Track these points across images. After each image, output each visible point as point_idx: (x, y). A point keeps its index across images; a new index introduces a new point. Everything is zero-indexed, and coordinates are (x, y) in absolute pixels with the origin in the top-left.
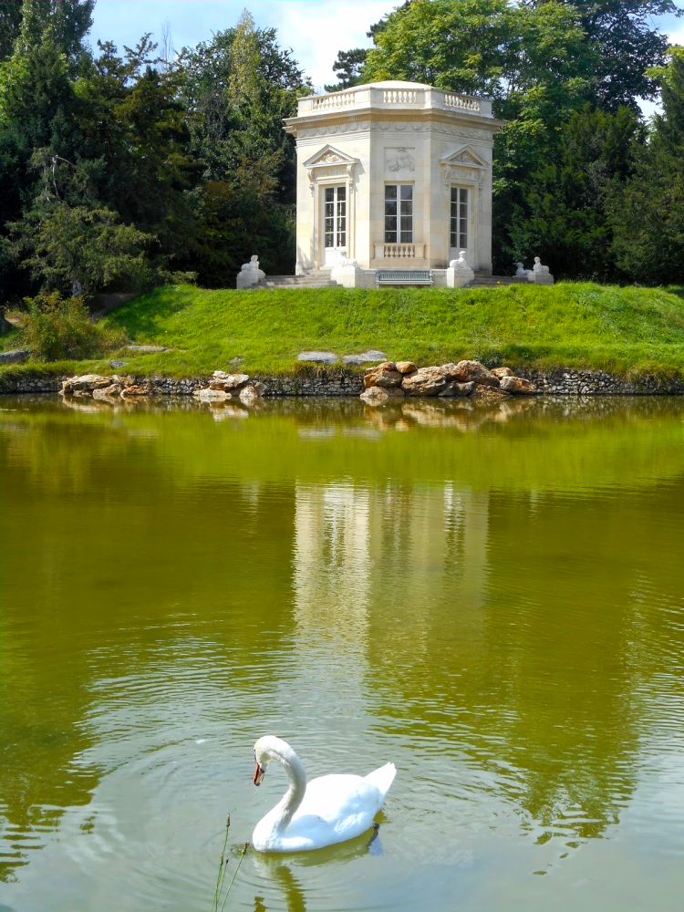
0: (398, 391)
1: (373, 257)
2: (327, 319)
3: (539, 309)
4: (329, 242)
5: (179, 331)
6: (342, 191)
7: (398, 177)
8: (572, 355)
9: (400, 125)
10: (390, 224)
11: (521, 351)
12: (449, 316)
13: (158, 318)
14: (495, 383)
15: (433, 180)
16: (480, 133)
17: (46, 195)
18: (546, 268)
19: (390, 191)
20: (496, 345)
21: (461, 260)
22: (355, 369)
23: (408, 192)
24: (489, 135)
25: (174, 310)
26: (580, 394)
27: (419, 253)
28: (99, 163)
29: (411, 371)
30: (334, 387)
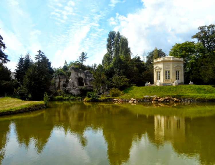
0: (157, 101)
1: (164, 81)
2: (151, 91)
3: (184, 89)
4: (158, 80)
5: (131, 93)
6: (159, 72)
7: (168, 70)
8: (187, 96)
9: (168, 62)
10: (166, 77)
11: (179, 95)
12: (169, 90)
13: (129, 91)
14: (173, 100)
15: (172, 70)
16: (181, 63)
17: (116, 74)
18: (192, 82)
19: (166, 72)
20: (175, 94)
21: (176, 82)
22: (151, 98)
23: (169, 72)
24: (183, 63)
25: (131, 90)
26: (188, 102)
27: (171, 81)
28: (124, 70)
29: (159, 98)
30: (148, 101)
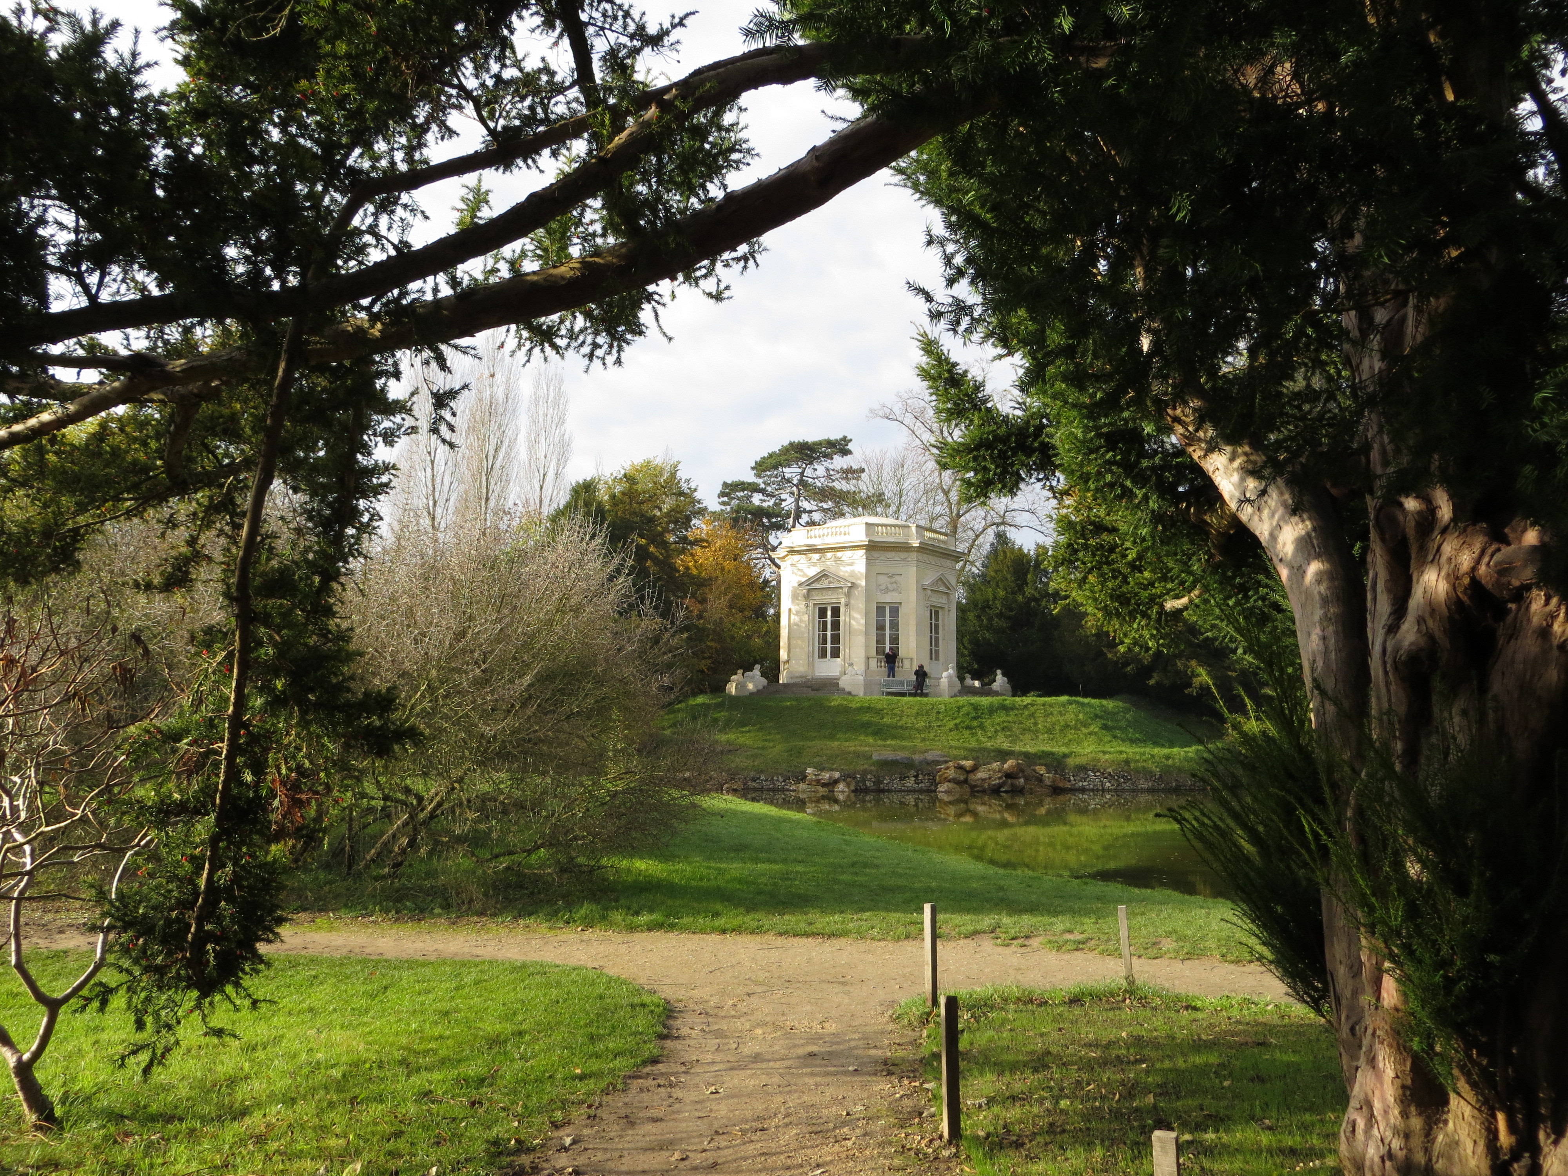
0: (966, 787)
1: (868, 668)
4: (823, 654)
6: (836, 612)
7: (887, 599)
9: (890, 555)
10: (880, 640)
14: (1039, 779)
15: (916, 602)
16: (948, 562)
19: (880, 609)
20: (1030, 749)
21: (951, 672)
22: (927, 767)
23: (895, 611)
29: (974, 769)
30: (911, 783)
